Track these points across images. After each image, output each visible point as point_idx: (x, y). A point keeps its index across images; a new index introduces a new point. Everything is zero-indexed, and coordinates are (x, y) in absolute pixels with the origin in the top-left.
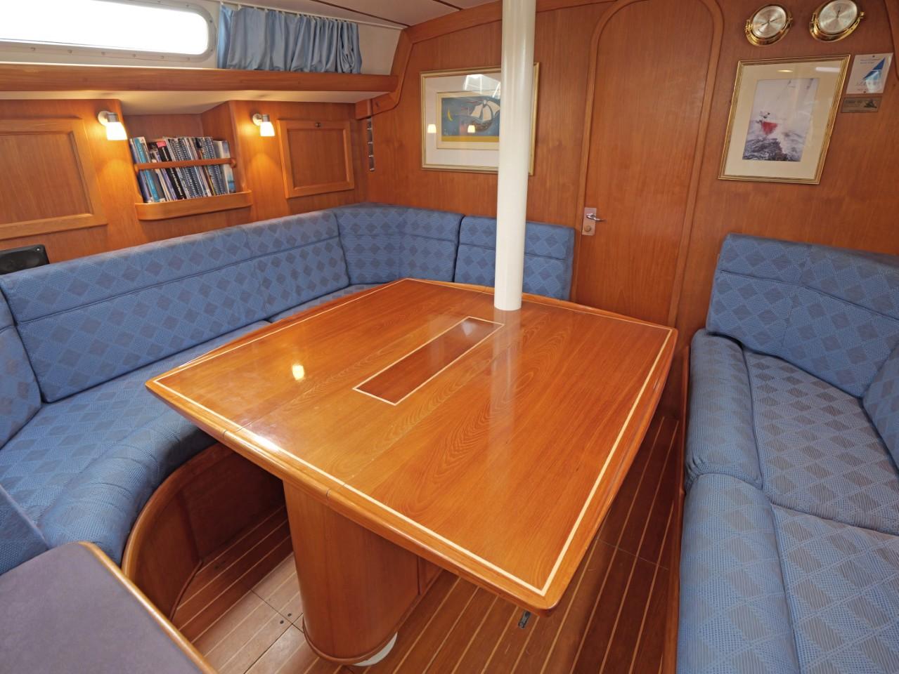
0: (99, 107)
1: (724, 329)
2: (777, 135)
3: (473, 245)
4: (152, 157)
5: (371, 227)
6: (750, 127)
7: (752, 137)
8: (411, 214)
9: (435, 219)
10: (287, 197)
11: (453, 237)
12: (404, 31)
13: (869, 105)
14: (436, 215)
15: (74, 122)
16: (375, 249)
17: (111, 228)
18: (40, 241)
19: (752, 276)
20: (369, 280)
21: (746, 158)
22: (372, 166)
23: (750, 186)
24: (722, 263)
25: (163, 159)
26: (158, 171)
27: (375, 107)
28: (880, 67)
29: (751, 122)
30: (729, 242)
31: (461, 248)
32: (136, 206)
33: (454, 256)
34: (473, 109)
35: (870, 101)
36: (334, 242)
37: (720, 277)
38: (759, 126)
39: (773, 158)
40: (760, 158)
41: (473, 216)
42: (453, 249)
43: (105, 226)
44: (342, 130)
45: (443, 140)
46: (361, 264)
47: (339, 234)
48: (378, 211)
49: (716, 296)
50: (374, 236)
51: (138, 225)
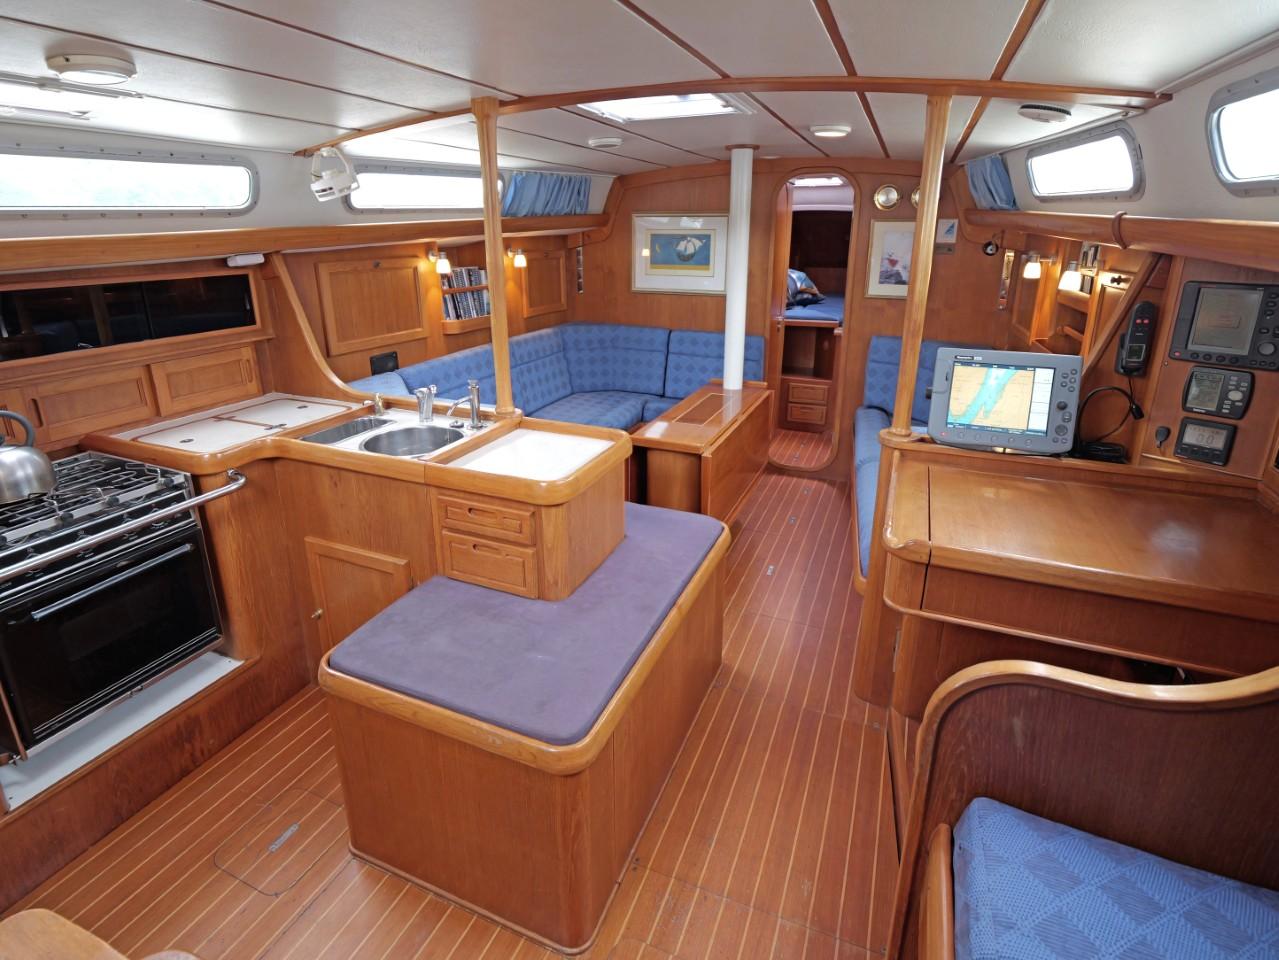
0: (428, 249)
1: (876, 403)
2: (898, 268)
3: (680, 354)
4: (443, 284)
5: (589, 342)
6: (882, 262)
7: (883, 269)
8: (622, 331)
9: (647, 334)
10: (525, 316)
11: (664, 349)
12: (615, 180)
13: (950, 250)
14: (647, 330)
15: (415, 260)
16: (592, 361)
17: (429, 340)
18: (395, 349)
19: (889, 363)
20: (588, 389)
21: (881, 283)
22: (580, 289)
23: (885, 302)
24: (872, 356)
25: (450, 286)
26: (447, 296)
27: (586, 238)
28: (952, 227)
29: (882, 259)
30: (874, 341)
31: (671, 357)
32: (443, 324)
33: (664, 365)
34: (677, 245)
35: (950, 248)
36: (561, 355)
37: (871, 365)
38: (887, 261)
39: (897, 283)
40: (889, 283)
41: (681, 330)
42: (663, 358)
43: (425, 339)
44: (559, 259)
45: (652, 268)
46: (580, 375)
47: (564, 349)
48: (582, 328)
49: (869, 379)
50: (592, 350)
51: (442, 338)
